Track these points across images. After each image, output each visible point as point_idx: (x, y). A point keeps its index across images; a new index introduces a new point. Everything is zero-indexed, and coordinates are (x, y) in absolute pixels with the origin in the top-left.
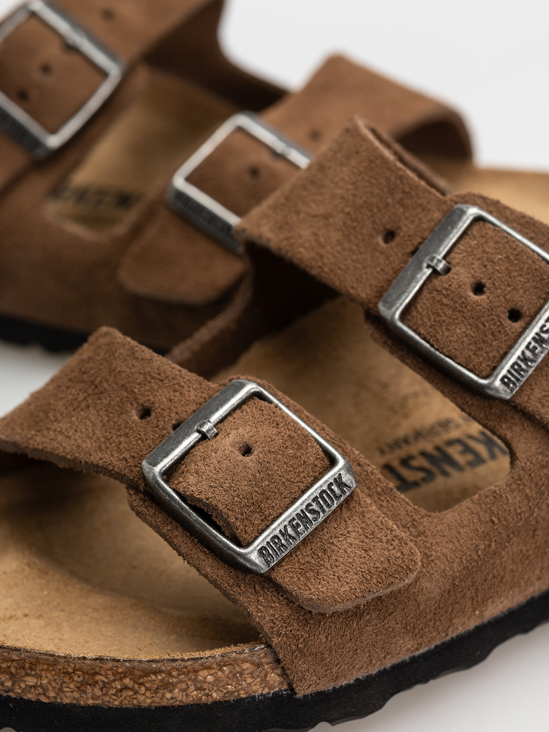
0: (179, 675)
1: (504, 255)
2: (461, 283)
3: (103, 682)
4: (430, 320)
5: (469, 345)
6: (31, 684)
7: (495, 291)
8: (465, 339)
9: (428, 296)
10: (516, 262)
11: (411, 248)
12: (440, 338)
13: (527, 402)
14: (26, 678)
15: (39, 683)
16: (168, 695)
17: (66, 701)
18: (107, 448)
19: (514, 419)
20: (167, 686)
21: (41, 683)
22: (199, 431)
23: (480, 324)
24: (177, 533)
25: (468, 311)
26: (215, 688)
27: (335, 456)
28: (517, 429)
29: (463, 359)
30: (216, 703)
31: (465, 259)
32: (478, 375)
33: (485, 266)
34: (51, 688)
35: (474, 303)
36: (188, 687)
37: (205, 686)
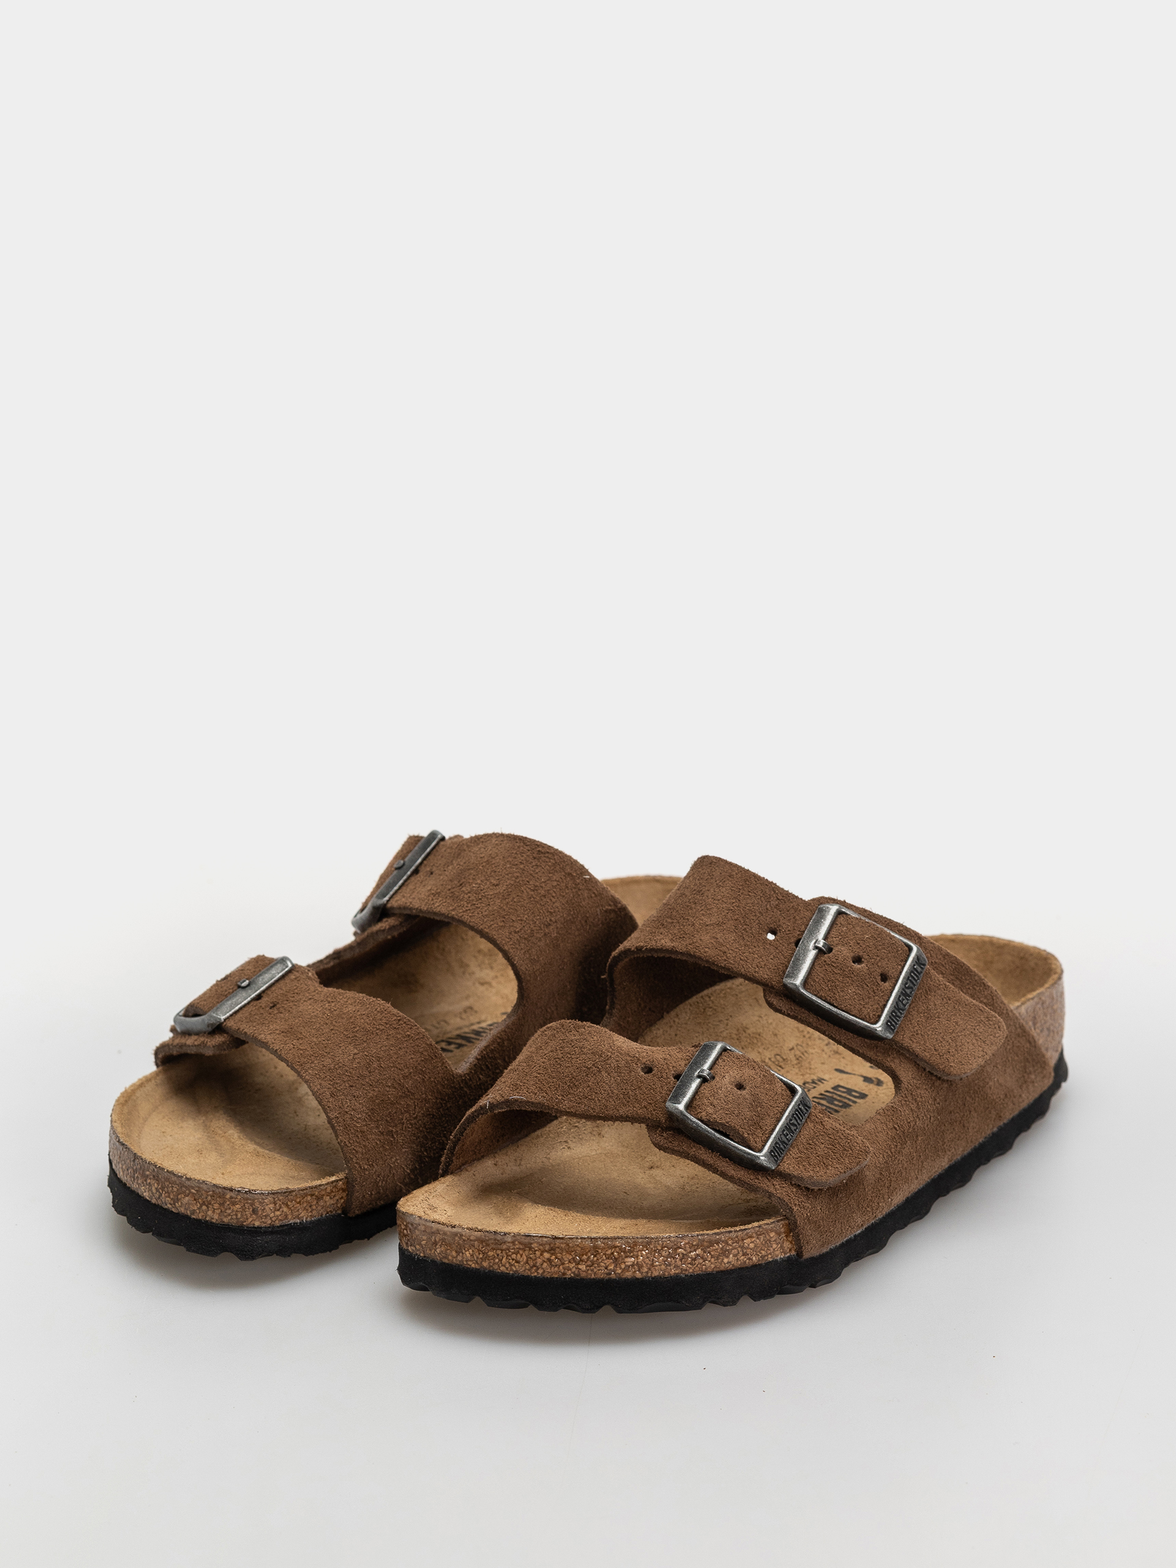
0: (733, 1243)
1: (870, 935)
2: (845, 957)
3: (683, 1254)
4: (827, 986)
5: (859, 1001)
6: (629, 1264)
7: (870, 960)
8: (855, 996)
9: (820, 970)
10: (879, 939)
11: (793, 940)
12: (838, 998)
13: (902, 1040)
14: (626, 1260)
15: (636, 1262)
16: (726, 1260)
17: (656, 1274)
18: (628, 1102)
19: (893, 1055)
20: (725, 1253)
21: (637, 1262)
22: (699, 1077)
23: (864, 985)
24: (701, 1152)
25: (855, 976)
26: (755, 1253)
27: (794, 1087)
28: (897, 1061)
29: (856, 1011)
30: (755, 1266)
31: (842, 940)
32: (868, 1022)
33: (858, 944)
34: (645, 1265)
35: (858, 970)
36: (739, 1253)
37: (749, 1251)
